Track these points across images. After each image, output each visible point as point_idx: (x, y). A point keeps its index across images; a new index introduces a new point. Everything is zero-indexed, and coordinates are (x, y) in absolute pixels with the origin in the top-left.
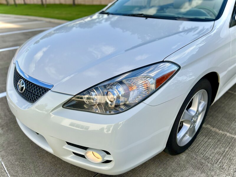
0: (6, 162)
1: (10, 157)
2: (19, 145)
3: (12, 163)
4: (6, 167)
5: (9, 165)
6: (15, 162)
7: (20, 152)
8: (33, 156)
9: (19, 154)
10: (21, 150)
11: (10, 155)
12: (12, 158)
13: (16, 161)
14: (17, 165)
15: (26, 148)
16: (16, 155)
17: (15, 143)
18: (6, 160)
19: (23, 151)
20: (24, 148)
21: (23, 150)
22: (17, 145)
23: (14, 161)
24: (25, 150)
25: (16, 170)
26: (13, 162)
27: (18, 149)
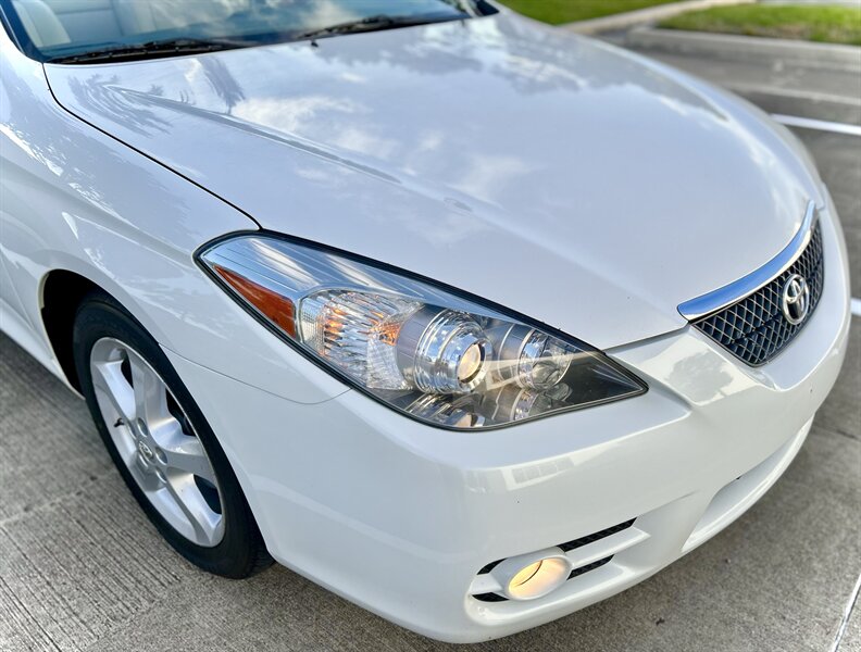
0: (838, 600)
1: (814, 598)
2: (749, 605)
3: (827, 582)
4: (850, 588)
5: (841, 585)
6: (819, 572)
7: (774, 582)
8: (766, 534)
9: (782, 579)
10: (765, 581)
11: (807, 605)
12: (812, 592)
13: (815, 572)
14: (822, 560)
15: (749, 573)
16: (795, 587)
17: (746, 628)
18: (832, 606)
19: (765, 575)
20: (750, 577)
21: (761, 577)
22: (752, 613)
23: (816, 579)
24: (760, 571)
25: (837, 554)
26: (824, 580)
27: (768, 595)
